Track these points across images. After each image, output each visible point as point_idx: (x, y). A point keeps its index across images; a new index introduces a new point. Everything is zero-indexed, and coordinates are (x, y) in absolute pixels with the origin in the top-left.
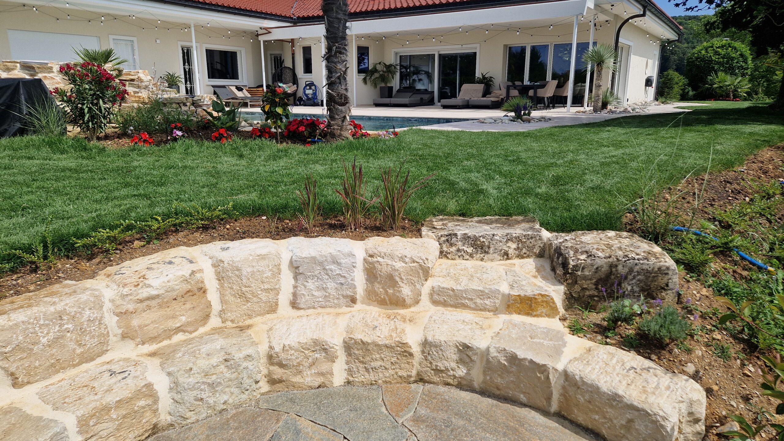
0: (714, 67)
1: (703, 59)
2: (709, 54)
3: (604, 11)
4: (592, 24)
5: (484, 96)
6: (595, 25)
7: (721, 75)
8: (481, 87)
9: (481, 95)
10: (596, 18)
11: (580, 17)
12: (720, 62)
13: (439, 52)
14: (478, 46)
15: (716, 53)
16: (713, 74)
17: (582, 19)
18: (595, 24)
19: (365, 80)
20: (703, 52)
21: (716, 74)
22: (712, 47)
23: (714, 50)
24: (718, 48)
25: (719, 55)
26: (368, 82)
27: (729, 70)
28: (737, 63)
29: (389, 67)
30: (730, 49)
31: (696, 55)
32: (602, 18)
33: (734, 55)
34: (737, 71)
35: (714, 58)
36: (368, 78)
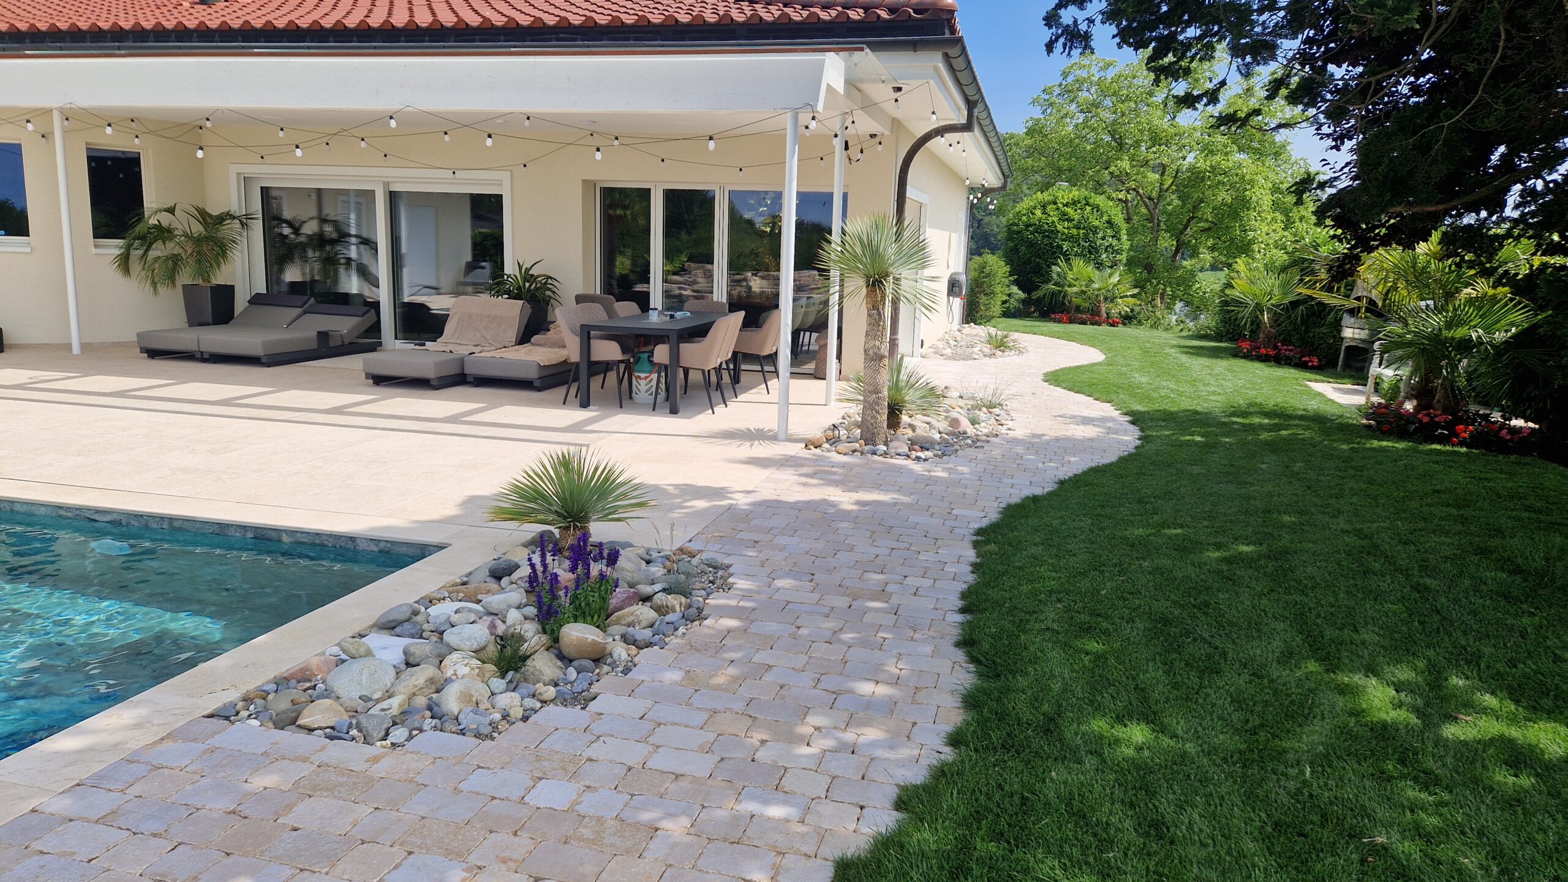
0: (1060, 247)
1: (1038, 229)
2: (1050, 219)
3: (869, 106)
4: (838, 143)
5: (524, 338)
6: (847, 148)
7: (1078, 263)
8: (513, 310)
9: (512, 334)
10: (848, 123)
11: (804, 118)
12: (1072, 237)
13: (386, 184)
14: (505, 176)
15: (1064, 217)
16: (1062, 262)
17: (813, 125)
18: (846, 143)
19: (124, 263)
20: (1038, 212)
21: (1068, 260)
22: (1055, 203)
23: (1058, 209)
24: (1066, 205)
25: (1070, 220)
26: (135, 266)
27: (1090, 253)
28: (1103, 238)
29: (213, 222)
30: (1088, 208)
31: (1024, 218)
32: (865, 124)
33: (1097, 223)
34: (1104, 256)
35: (1060, 227)
36: (136, 254)
